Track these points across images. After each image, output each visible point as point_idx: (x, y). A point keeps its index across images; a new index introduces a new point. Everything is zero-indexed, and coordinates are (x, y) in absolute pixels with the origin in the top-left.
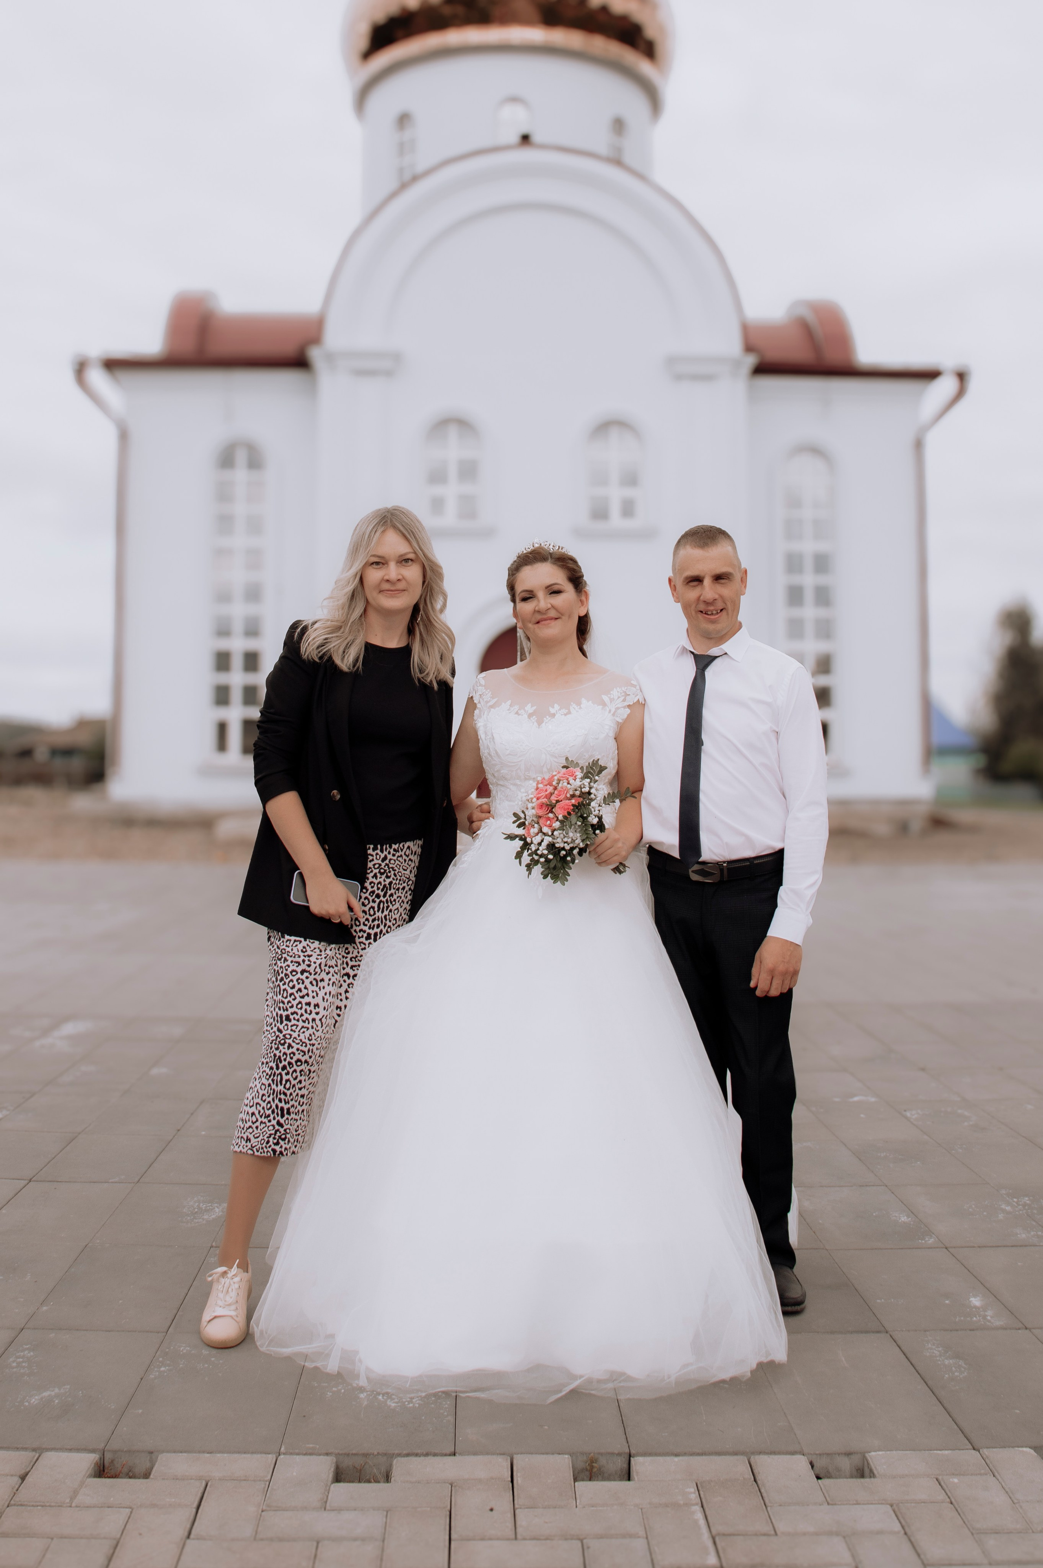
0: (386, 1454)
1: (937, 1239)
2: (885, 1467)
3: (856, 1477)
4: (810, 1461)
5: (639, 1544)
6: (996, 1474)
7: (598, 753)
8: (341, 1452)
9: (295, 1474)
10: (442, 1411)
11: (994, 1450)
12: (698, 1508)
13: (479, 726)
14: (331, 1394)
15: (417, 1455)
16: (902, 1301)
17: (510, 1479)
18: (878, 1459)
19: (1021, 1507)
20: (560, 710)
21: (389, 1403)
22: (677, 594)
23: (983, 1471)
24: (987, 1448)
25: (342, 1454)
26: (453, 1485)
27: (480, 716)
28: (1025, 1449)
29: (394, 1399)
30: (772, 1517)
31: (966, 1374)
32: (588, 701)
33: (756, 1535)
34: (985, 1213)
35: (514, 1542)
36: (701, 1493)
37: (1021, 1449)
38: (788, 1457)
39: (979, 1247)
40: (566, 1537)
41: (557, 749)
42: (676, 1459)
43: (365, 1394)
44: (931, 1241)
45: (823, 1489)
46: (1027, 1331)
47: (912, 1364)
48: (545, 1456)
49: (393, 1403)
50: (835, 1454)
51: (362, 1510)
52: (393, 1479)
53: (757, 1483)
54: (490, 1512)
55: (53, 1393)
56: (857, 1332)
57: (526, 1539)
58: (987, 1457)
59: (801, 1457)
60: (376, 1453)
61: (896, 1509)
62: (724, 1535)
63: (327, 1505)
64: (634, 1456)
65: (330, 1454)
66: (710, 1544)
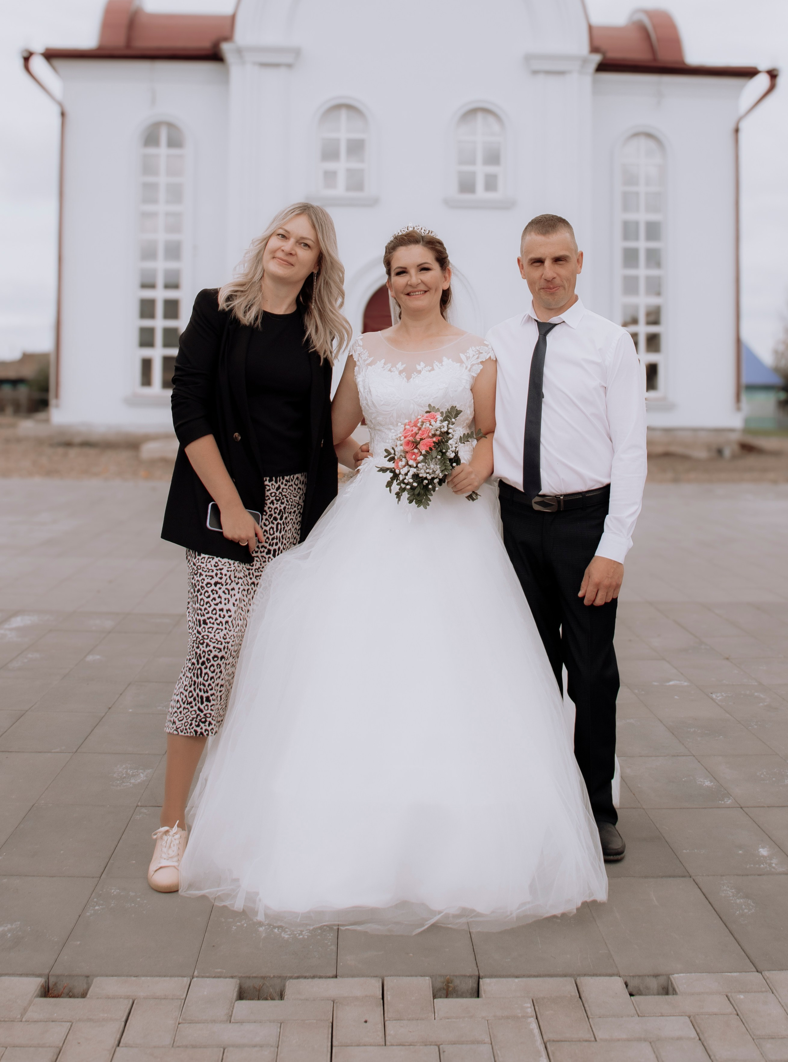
0: (280, 977)
1: (734, 800)
2: (685, 986)
3: (662, 994)
4: (625, 981)
5: (485, 1049)
6: (774, 991)
7: (456, 403)
8: (243, 976)
9: (205, 993)
10: (326, 942)
11: (774, 972)
12: (533, 1020)
13: (359, 381)
14: (236, 928)
15: (305, 977)
16: (704, 851)
17: (381, 997)
18: (679, 980)
20: (425, 367)
21: (283, 935)
22: (524, 272)
23: (764, 989)
24: (768, 970)
25: (244, 977)
26: (335, 1002)
27: (359, 373)
29: (287, 932)
30: (593, 1027)
31: (753, 911)
32: (448, 359)
33: (580, 1041)
34: (774, 779)
35: (384, 1047)
36: (536, 1008)
38: (607, 978)
39: (768, 807)
40: (426, 1044)
41: (423, 400)
42: (516, 980)
43: (264, 928)
44: (729, 802)
45: (635, 1004)
47: (710, 903)
48: (410, 978)
49: (286, 935)
50: (645, 976)
51: (260, 1022)
52: (286, 997)
53: (583, 999)
54: (365, 1024)
55: (6, 929)
56: (666, 877)
57: (394, 1045)
58: (768, 978)
59: (618, 978)
60: (272, 976)
61: (692, 1019)
62: (554, 1041)
63: (231, 1019)
64: (483, 978)
65: (234, 977)
66: (542, 1049)
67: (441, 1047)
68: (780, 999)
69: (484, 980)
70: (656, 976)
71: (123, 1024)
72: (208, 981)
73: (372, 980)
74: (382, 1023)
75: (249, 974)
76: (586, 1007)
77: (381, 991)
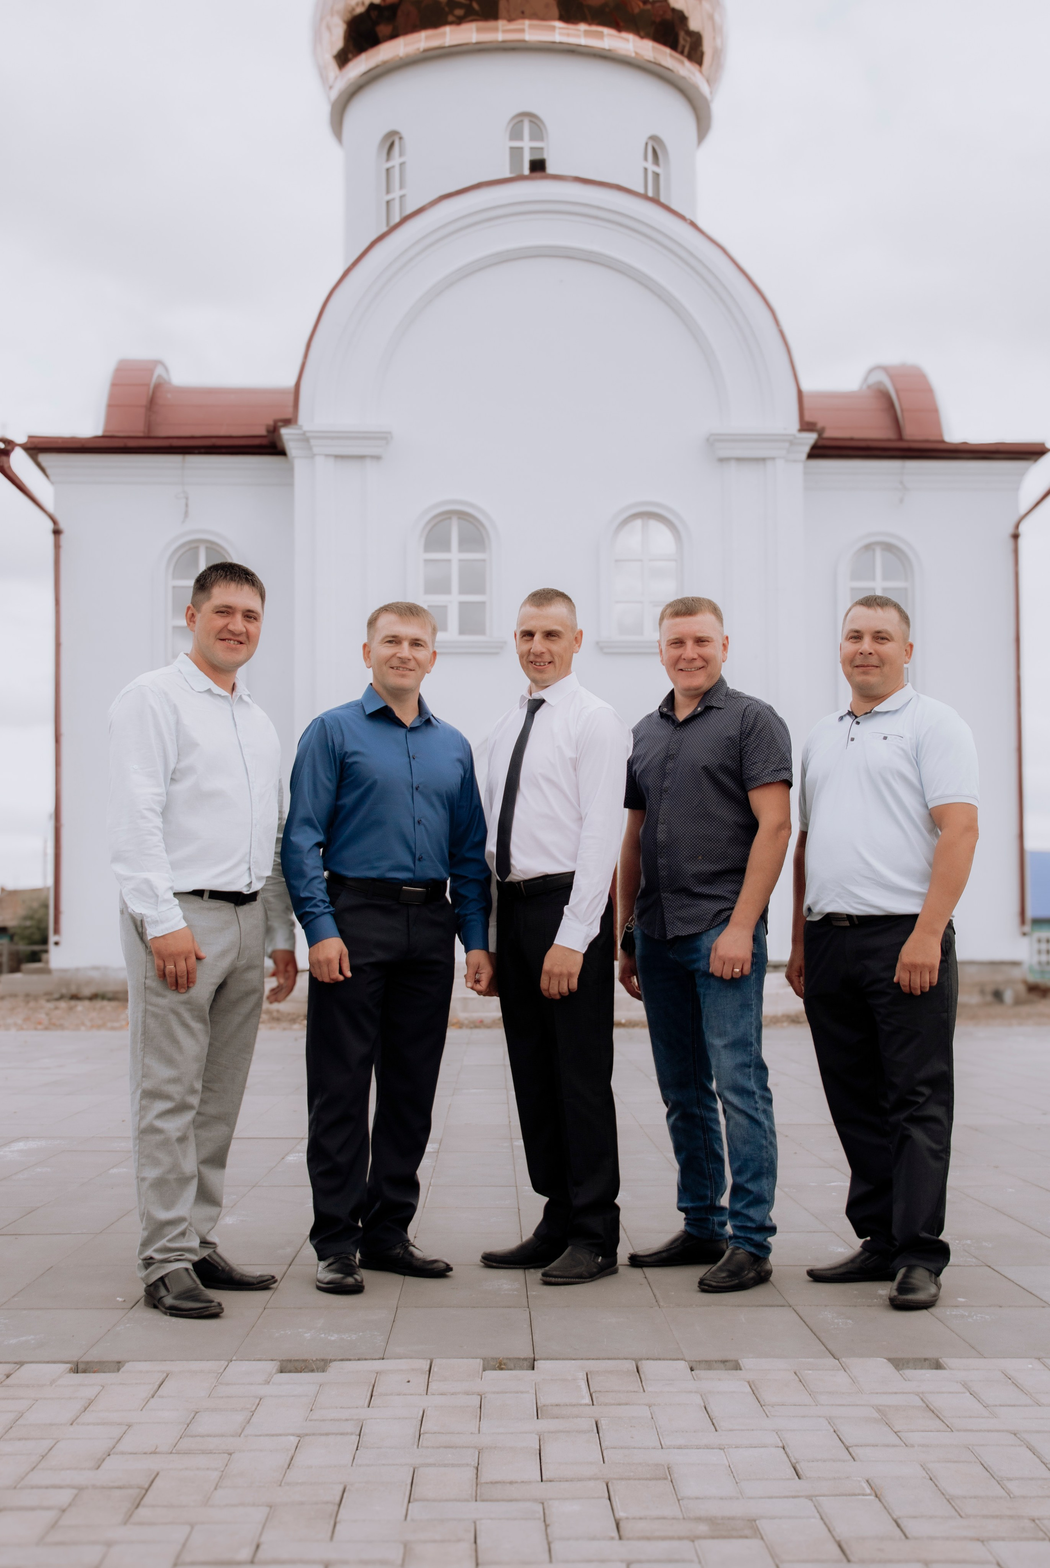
0: (323, 1360)
2: (754, 1365)
4: (690, 1366)
5: (529, 1396)
6: (847, 1370)
8: (284, 1359)
9: (244, 1369)
11: (853, 1359)
12: (584, 1382)
15: (350, 1360)
17: (428, 1369)
18: (749, 1361)
21: (329, 1338)
23: (836, 1368)
24: (847, 1358)
25: (286, 1360)
26: (380, 1373)
28: (879, 1359)
30: (645, 1384)
33: (628, 1391)
35: (426, 1395)
36: (589, 1376)
37: (875, 1358)
38: (671, 1361)
40: (467, 1393)
42: (573, 1361)
43: (309, 1334)
48: (461, 1359)
49: (333, 1338)
50: (713, 1361)
52: (328, 1372)
54: (408, 1383)
55: (30, 1338)
56: (762, 1306)
57: (435, 1395)
59: (683, 1362)
60: (314, 1359)
61: (751, 1382)
62: (600, 1392)
63: (271, 1383)
64: (538, 1360)
65: (275, 1360)
66: (587, 1395)
67: (483, 1396)
68: (850, 1374)
69: (538, 1361)
70: (724, 1362)
71: (156, 1387)
72: (247, 1363)
73: (421, 1361)
74: (426, 1383)
75: (290, 1358)
76: (642, 1376)
77: (428, 1367)
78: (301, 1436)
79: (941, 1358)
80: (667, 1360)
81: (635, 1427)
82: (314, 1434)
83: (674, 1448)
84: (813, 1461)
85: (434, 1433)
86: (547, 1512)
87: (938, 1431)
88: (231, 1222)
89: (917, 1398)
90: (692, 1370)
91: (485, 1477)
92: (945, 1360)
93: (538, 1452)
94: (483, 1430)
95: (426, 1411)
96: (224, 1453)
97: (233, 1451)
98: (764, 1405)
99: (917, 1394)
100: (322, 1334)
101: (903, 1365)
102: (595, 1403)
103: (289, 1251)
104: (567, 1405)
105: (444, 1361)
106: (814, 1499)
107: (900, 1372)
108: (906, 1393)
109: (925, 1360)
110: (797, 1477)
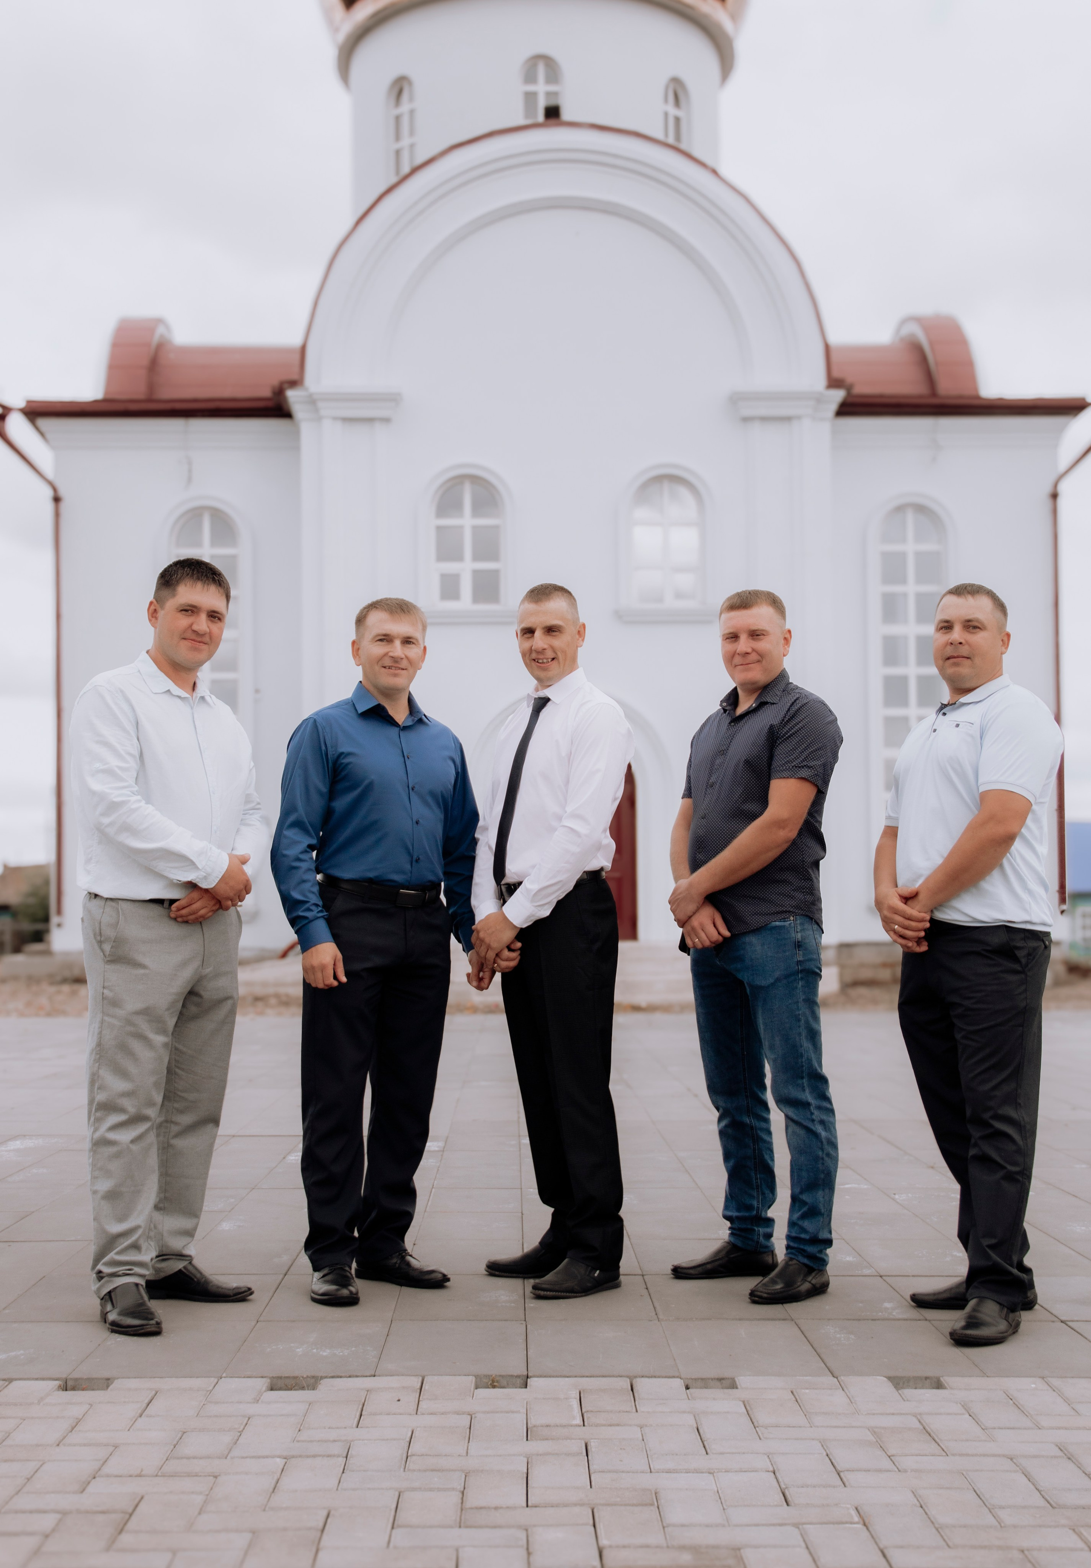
0: (313, 1377)
2: (750, 1384)
4: (686, 1384)
5: (520, 1416)
6: (845, 1389)
8: (274, 1376)
9: (234, 1387)
10: (368, 1357)
11: (852, 1377)
14: (270, 1349)
15: (341, 1377)
17: (419, 1387)
18: (745, 1380)
19: (856, 1404)
21: (321, 1353)
23: (835, 1388)
24: (847, 1376)
26: (369, 1391)
28: (878, 1377)
29: (326, 1352)
30: (638, 1404)
31: (852, 1341)
33: (620, 1411)
34: (933, 1257)
35: (415, 1415)
36: (583, 1394)
37: (875, 1377)
38: (666, 1379)
39: (913, 1276)
40: (458, 1413)
42: (567, 1379)
43: (301, 1349)
44: (869, 1272)
45: (688, 1394)
46: (927, 1322)
47: (805, 1336)
48: (454, 1377)
49: (325, 1355)
50: (709, 1379)
51: (290, 1403)
52: (318, 1389)
53: (634, 1390)
54: (398, 1402)
56: (764, 1319)
57: (425, 1414)
58: (842, 1380)
59: (679, 1380)
60: (305, 1376)
61: (746, 1403)
62: (592, 1411)
63: (260, 1401)
64: (531, 1377)
65: (265, 1377)
66: (578, 1415)
67: (473, 1416)
68: (848, 1394)
69: (531, 1379)
70: (720, 1380)
71: (145, 1405)
72: (236, 1379)
73: (413, 1378)
74: (417, 1402)
75: (280, 1375)
76: (636, 1394)
77: (419, 1384)
78: (288, 1458)
79: (942, 1377)
80: (663, 1377)
81: (624, 1449)
82: (300, 1456)
83: (663, 1472)
84: (803, 1487)
85: (421, 1455)
86: (530, 1539)
87: (932, 1456)
88: (227, 1228)
89: (914, 1419)
90: (687, 1388)
91: (471, 1501)
92: (946, 1378)
93: (525, 1476)
94: (472, 1451)
95: (414, 1431)
96: (210, 1476)
97: (218, 1474)
98: (758, 1427)
99: (915, 1415)
100: (314, 1349)
101: (904, 1383)
102: (586, 1424)
103: (286, 1259)
104: (557, 1426)
105: (436, 1377)
106: (800, 1527)
107: (899, 1391)
108: (904, 1414)
109: (926, 1378)
110: (785, 1503)
